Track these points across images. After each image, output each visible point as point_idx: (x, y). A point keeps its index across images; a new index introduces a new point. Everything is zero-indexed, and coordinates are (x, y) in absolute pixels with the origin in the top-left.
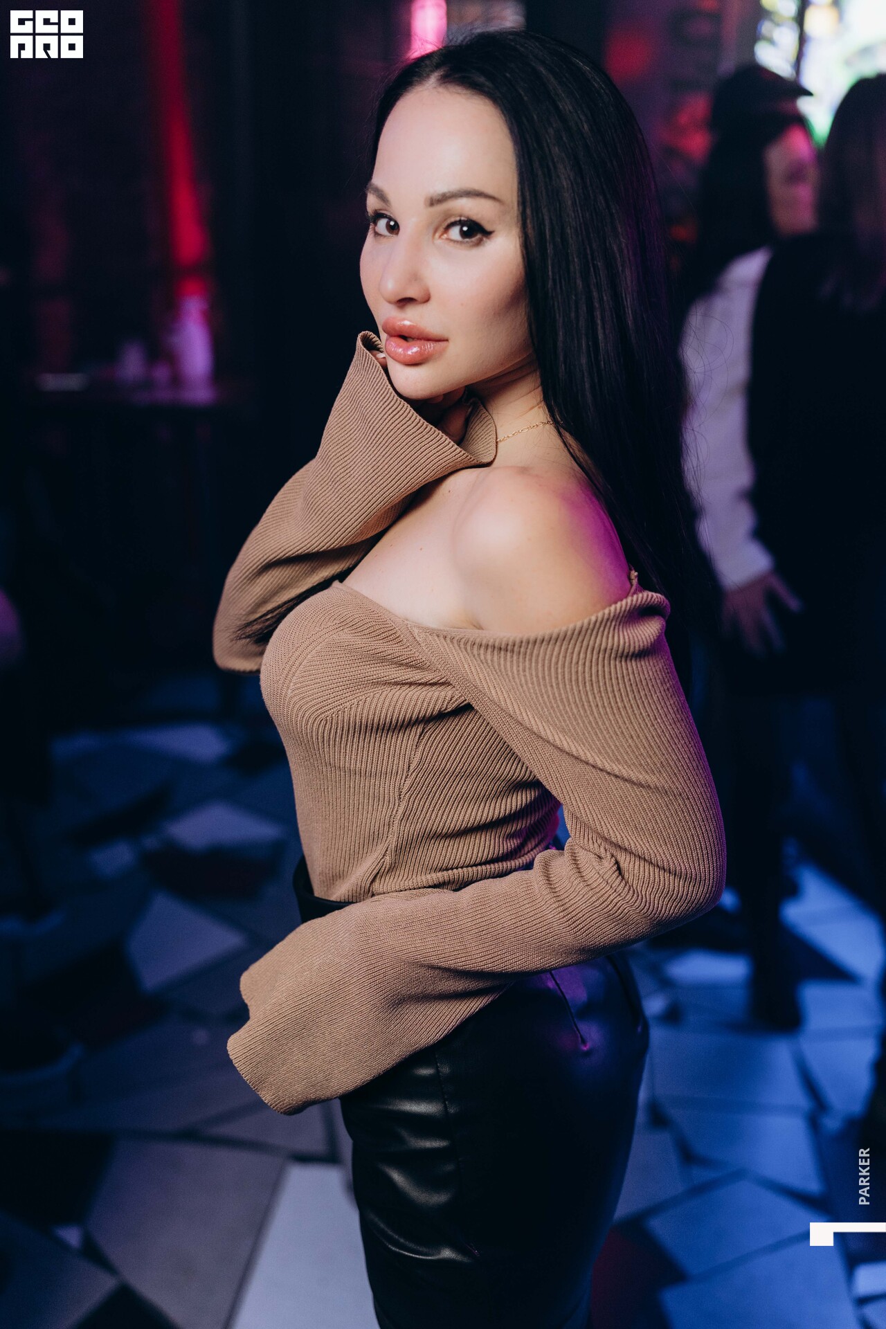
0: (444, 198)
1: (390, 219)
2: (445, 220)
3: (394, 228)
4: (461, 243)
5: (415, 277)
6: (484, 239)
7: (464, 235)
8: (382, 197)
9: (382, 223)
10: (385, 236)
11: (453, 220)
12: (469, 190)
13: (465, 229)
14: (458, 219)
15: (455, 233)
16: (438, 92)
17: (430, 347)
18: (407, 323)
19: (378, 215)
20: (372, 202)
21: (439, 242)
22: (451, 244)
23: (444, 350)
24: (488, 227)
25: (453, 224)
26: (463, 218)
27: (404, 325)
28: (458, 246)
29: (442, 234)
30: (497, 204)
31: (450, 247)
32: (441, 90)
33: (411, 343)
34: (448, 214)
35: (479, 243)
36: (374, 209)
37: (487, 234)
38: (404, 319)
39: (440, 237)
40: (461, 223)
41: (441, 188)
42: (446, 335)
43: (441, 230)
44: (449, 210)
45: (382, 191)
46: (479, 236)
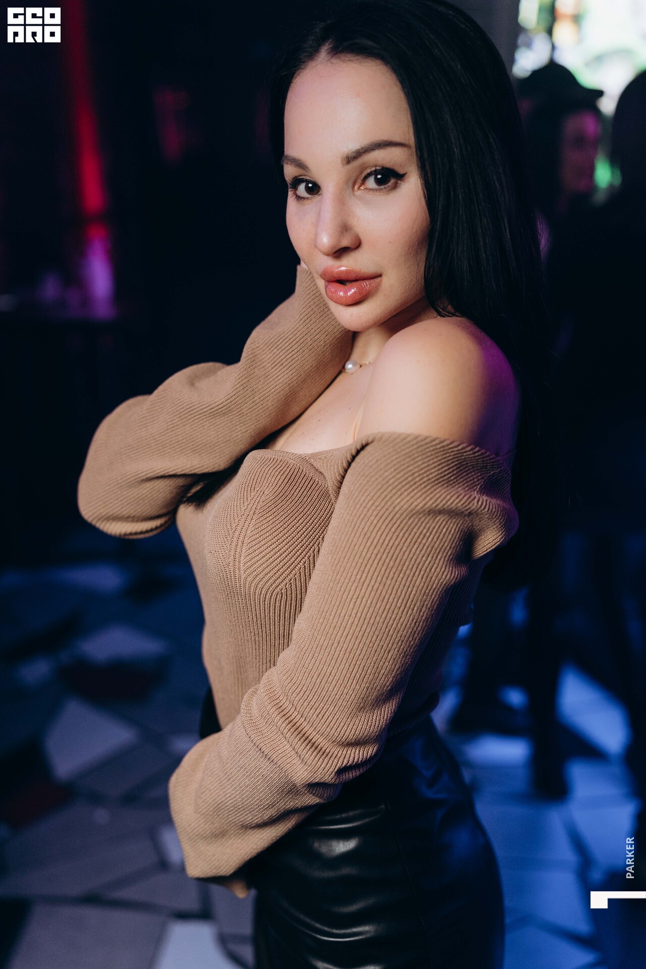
0: (359, 154)
1: (308, 182)
2: (361, 173)
3: (314, 189)
4: (380, 190)
5: (345, 228)
6: (399, 182)
7: (379, 182)
8: (300, 164)
9: (302, 187)
10: (308, 198)
11: (369, 171)
12: (379, 142)
13: (379, 176)
14: (373, 169)
15: (371, 183)
16: (332, 63)
17: (366, 284)
18: (343, 268)
19: (297, 181)
20: (290, 171)
21: (358, 193)
22: (371, 192)
23: (379, 284)
24: (401, 172)
25: (369, 175)
26: (378, 168)
27: (341, 271)
28: (378, 193)
29: (361, 186)
30: (405, 149)
31: (370, 196)
32: (334, 61)
33: (349, 285)
34: (363, 168)
35: (395, 187)
36: (293, 176)
37: (400, 177)
38: (341, 266)
39: (359, 188)
40: (376, 173)
41: (353, 146)
42: (379, 272)
43: (359, 181)
44: (364, 163)
45: (299, 160)
46: (392, 181)
